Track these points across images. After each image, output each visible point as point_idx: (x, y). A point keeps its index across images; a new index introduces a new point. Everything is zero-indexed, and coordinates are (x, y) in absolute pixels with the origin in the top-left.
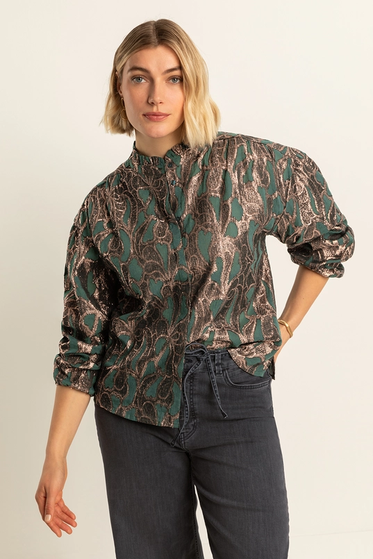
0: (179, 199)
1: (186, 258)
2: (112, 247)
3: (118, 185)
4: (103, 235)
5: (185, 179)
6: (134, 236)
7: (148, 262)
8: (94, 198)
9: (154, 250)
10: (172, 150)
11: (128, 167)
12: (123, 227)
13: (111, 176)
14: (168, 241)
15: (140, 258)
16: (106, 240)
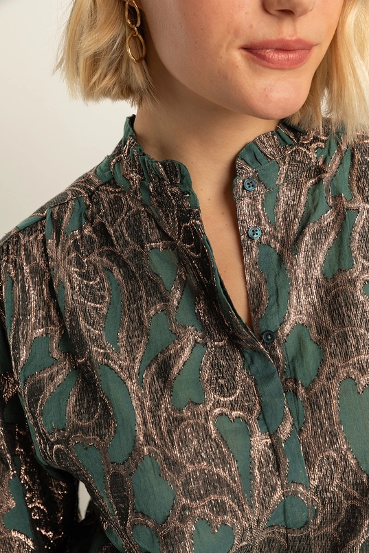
0: (272, 280)
1: (307, 459)
2: (78, 414)
3: (81, 230)
4: (52, 378)
5: (288, 227)
6: (141, 383)
7: (190, 468)
8: (15, 267)
9: (208, 436)
10: (254, 142)
11: (112, 182)
12: (106, 356)
13: (60, 202)
14: (250, 411)
15: (166, 458)
16: (61, 393)
